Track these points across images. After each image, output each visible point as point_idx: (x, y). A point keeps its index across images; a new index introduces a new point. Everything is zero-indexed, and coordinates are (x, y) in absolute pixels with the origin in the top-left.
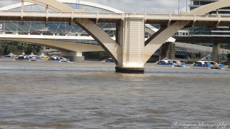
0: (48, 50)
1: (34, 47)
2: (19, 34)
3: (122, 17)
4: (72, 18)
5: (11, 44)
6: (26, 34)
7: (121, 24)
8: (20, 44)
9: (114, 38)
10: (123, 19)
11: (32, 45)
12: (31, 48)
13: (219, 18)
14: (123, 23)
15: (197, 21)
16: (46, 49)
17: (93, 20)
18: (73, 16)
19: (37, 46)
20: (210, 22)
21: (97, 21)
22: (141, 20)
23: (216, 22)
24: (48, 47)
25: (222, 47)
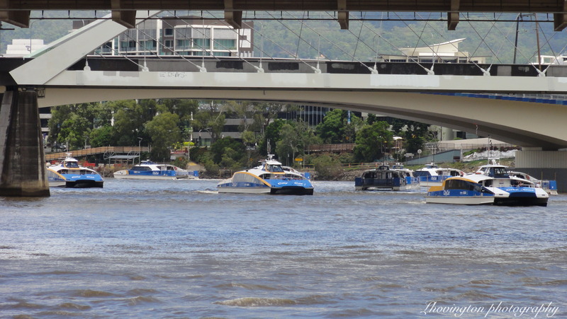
0: (459, 144)
2: (331, 68)
8: (331, 118)
11: (389, 120)
19: (410, 123)
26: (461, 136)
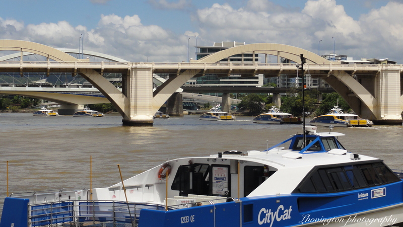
0: (46, 104)
1: (31, 100)
2: (16, 86)
3: (129, 67)
4: (76, 68)
5: (5, 97)
6: (24, 86)
7: (128, 74)
8: (15, 98)
9: (121, 90)
10: (129, 69)
11: (30, 98)
12: (28, 101)
13: (231, 66)
14: (129, 73)
15: (208, 70)
16: (44, 102)
17: (98, 71)
18: (76, 66)
19: (34, 99)
20: (221, 70)
21: (102, 71)
22: (148, 69)
23: (227, 71)
24: (47, 100)
25: (231, 96)
26: (47, 102)
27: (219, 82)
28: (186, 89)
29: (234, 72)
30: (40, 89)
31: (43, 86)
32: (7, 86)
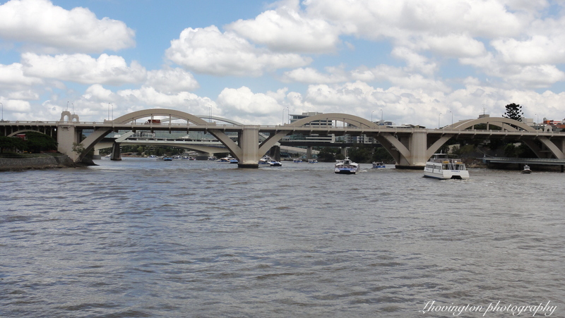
1: (178, 150)
4: (207, 128)
5: (161, 147)
6: (173, 140)
8: (168, 148)
9: (237, 143)
10: (243, 129)
11: (177, 148)
12: (176, 150)
13: (312, 128)
14: (243, 132)
15: (296, 131)
16: (187, 151)
17: (222, 130)
19: (181, 149)
20: (305, 131)
21: (224, 130)
23: (309, 131)
24: (189, 150)
25: (313, 149)
27: (305, 139)
28: (283, 144)
29: (314, 132)
30: (184, 142)
31: (186, 140)
32: (162, 140)
